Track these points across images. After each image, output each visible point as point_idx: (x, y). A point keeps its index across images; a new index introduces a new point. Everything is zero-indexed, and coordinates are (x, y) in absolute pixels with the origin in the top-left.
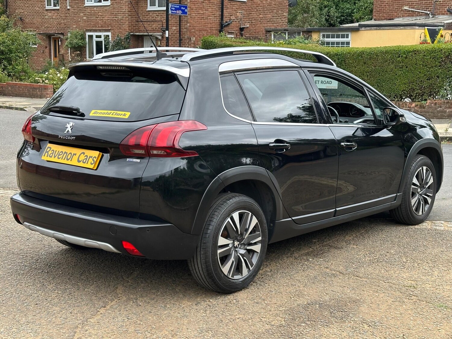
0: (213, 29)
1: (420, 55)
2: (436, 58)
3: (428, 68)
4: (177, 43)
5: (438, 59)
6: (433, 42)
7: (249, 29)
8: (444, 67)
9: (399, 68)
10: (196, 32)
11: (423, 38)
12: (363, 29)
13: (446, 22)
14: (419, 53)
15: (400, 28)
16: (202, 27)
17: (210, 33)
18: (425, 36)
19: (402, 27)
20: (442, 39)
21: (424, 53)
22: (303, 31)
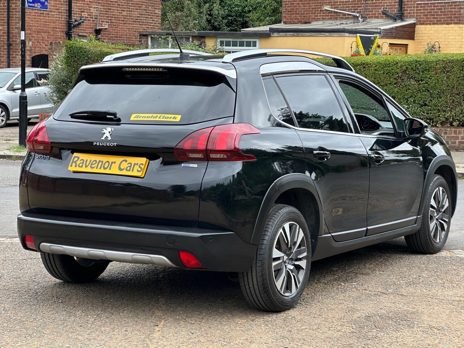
0: (58, 30)
1: (370, 69)
2: (391, 73)
3: (381, 85)
4: (3, 49)
5: (393, 75)
6: (368, 54)
7: (108, 32)
8: (401, 85)
9: (344, 87)
10: (32, 34)
11: (354, 49)
12: (275, 34)
13: (382, 28)
15: (324, 35)
16: (41, 27)
17: (53, 36)
18: (357, 46)
19: (327, 34)
22: (193, 36)
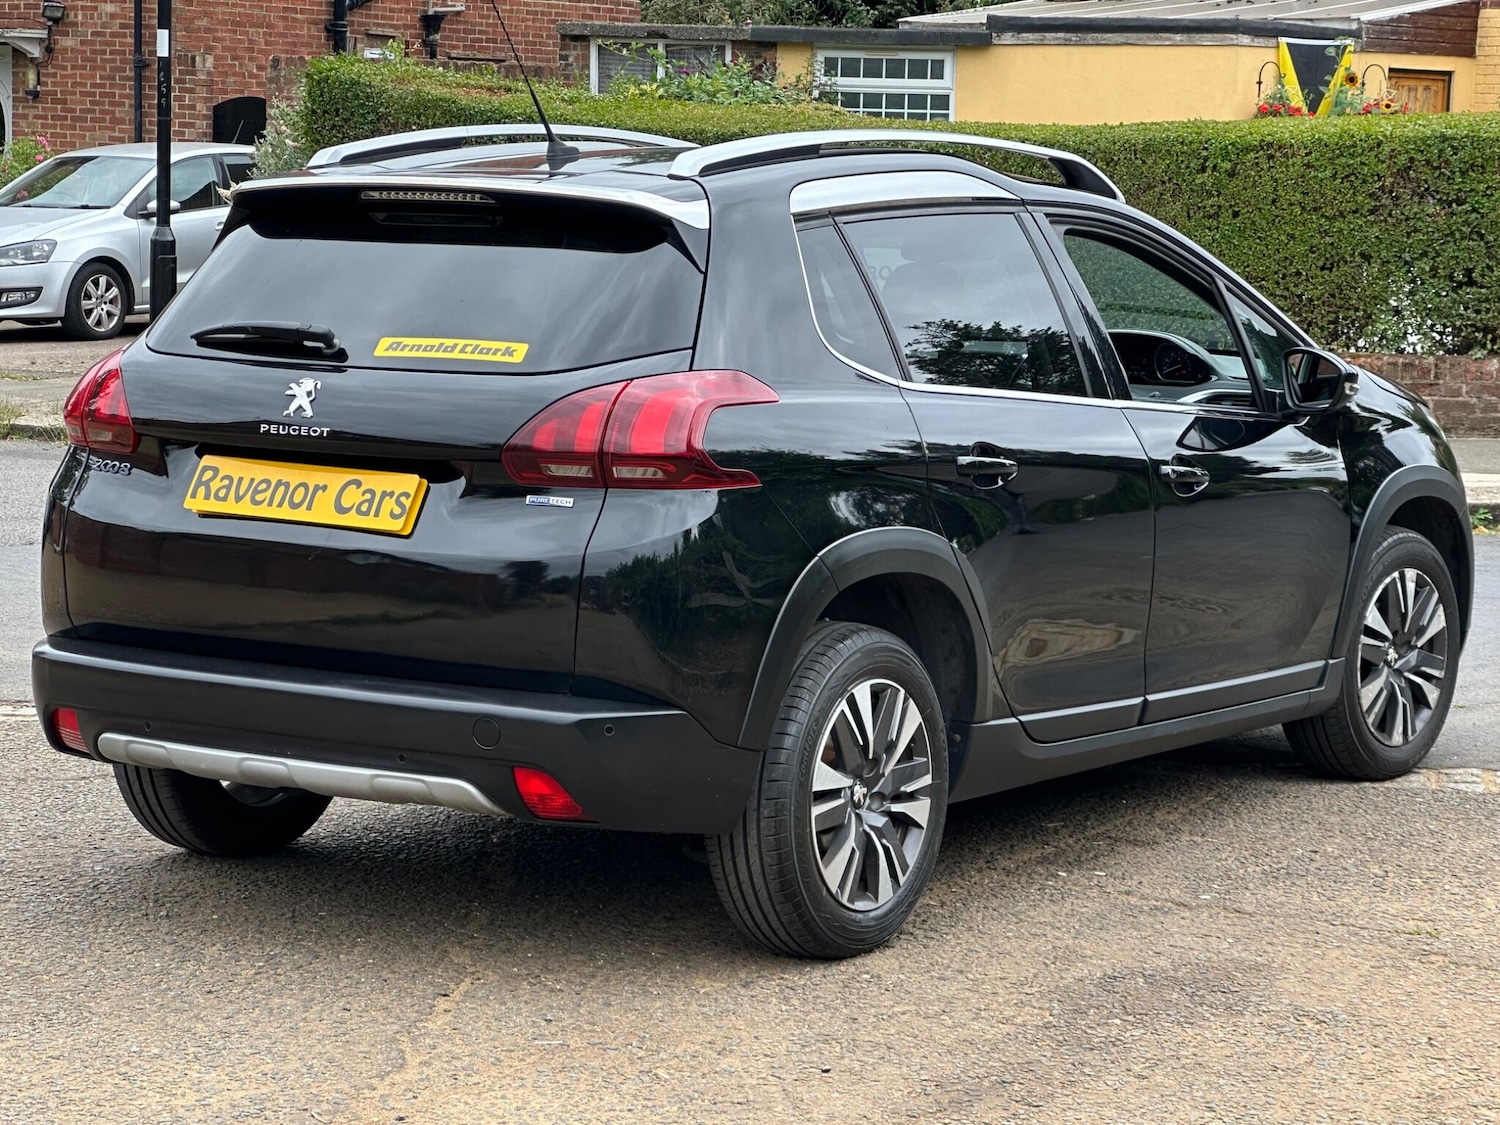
0: (299, 16)
1: (1290, 162)
2: (1357, 178)
3: (1326, 217)
4: (121, 78)
5: (1364, 182)
6: (1313, 108)
7: (466, 23)
8: (1390, 215)
9: (1204, 217)
10: (216, 31)
11: (1269, 87)
12: (1007, 38)
13: (1366, 17)
14: (1285, 155)
15: (1169, 39)
16: (244, 6)
17: (285, 36)
18: (1280, 78)
19: (1178, 37)
20: (1352, 91)
21: (1307, 154)
22: (734, 43)
